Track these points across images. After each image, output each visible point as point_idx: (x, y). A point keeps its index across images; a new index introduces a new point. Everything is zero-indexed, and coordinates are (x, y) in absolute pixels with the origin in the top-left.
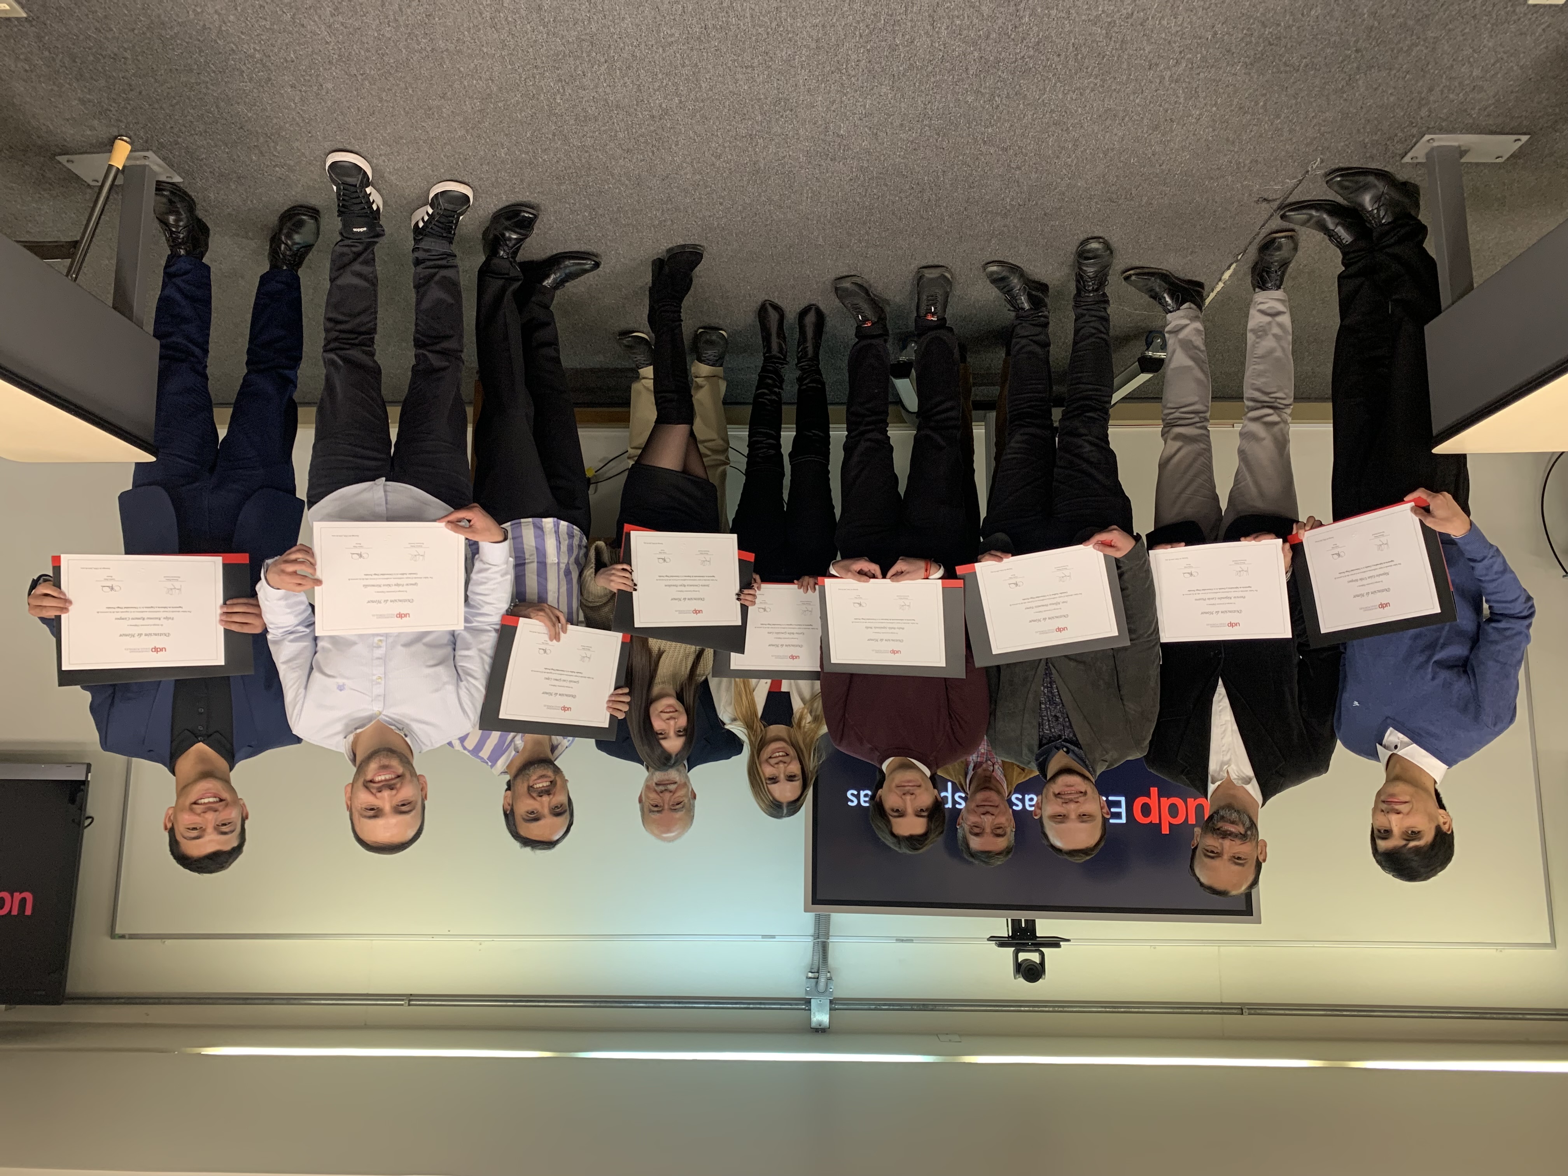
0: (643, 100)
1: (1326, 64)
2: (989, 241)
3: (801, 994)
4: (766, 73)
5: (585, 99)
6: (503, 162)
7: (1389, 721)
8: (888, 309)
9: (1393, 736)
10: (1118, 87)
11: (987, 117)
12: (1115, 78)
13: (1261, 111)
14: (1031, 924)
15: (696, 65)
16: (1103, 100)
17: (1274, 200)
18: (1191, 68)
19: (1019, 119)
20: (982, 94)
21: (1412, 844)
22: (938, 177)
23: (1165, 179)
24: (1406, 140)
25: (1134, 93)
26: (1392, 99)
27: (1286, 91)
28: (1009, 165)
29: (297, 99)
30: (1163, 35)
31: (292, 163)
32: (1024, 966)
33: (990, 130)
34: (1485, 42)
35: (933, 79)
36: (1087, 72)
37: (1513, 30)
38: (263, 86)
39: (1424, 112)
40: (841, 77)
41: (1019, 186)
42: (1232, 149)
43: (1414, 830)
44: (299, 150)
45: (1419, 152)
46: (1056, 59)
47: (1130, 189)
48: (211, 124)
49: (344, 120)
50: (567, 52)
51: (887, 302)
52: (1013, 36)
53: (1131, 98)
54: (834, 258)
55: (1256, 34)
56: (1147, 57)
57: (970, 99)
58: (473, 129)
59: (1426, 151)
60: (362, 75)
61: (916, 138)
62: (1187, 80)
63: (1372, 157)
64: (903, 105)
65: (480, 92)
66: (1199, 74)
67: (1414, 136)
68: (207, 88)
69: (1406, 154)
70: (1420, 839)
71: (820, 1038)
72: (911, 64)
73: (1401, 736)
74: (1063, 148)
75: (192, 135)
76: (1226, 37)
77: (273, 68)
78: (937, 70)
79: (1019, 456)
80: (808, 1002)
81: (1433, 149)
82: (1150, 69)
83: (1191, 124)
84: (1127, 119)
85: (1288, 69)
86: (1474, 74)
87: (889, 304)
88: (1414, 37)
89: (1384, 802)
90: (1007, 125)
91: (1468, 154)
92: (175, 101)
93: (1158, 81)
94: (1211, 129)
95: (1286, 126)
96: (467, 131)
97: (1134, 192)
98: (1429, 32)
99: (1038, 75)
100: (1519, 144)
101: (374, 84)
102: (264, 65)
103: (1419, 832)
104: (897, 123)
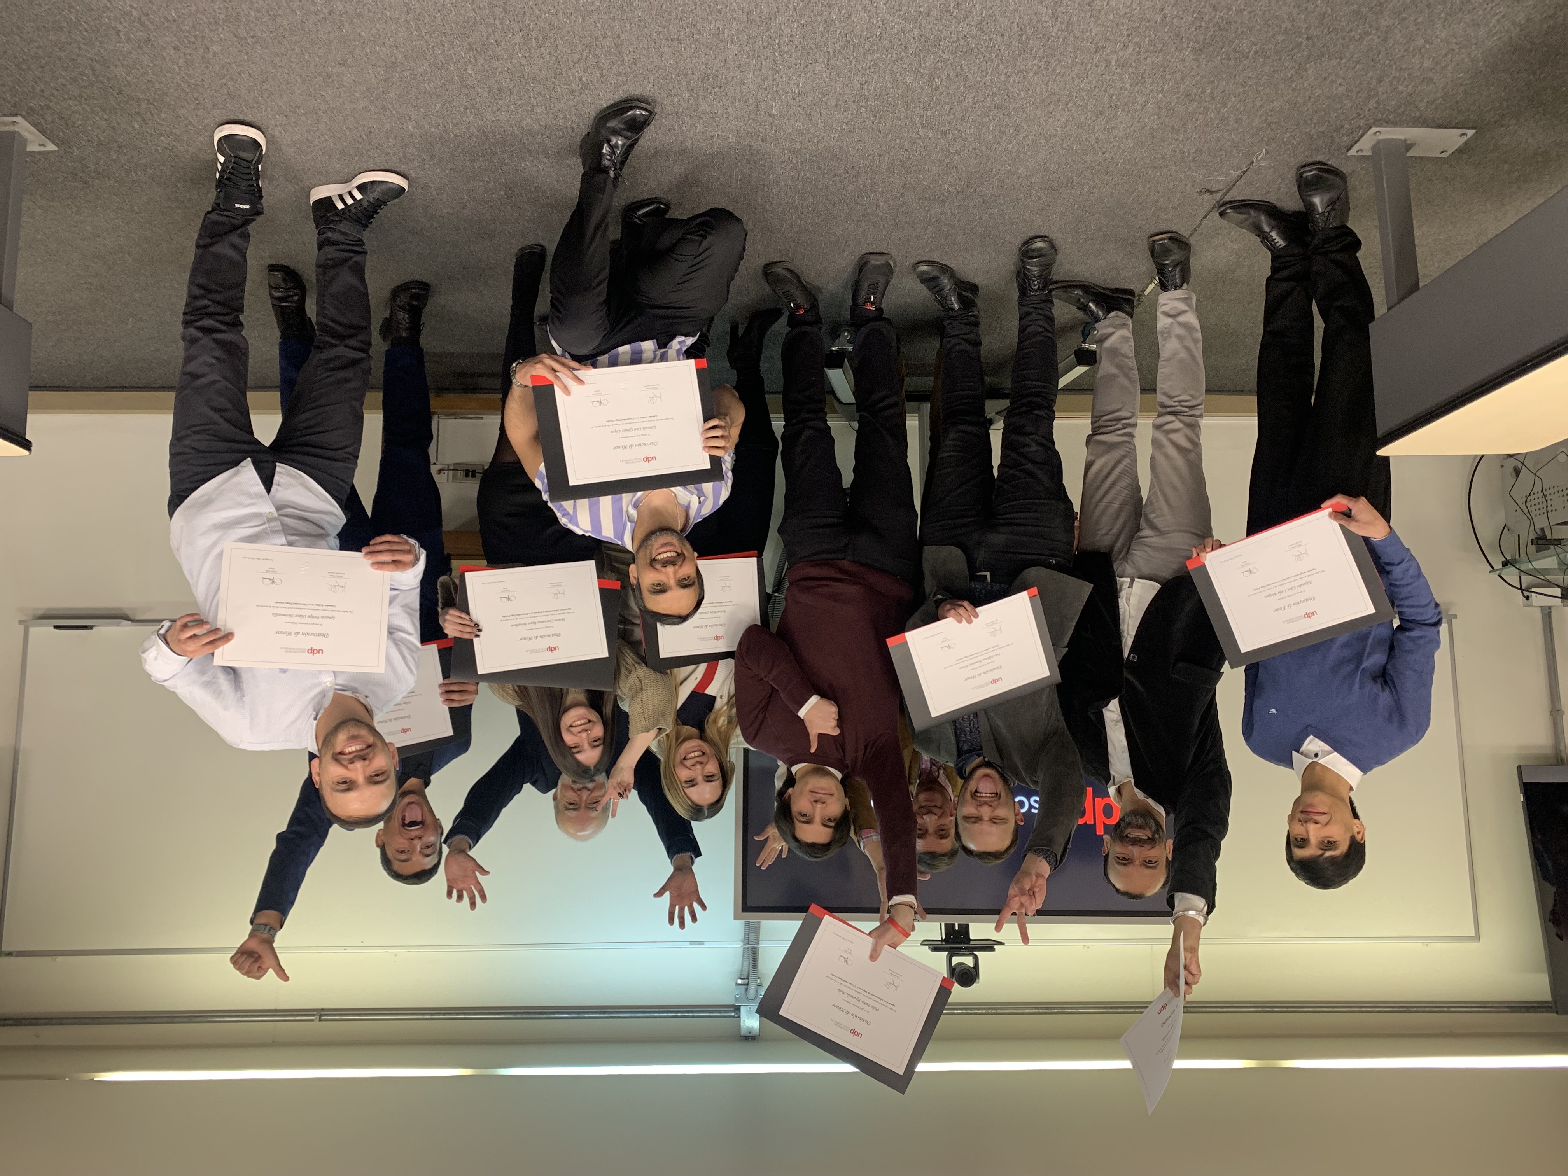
0: (561, 73)
1: (1277, 52)
2: (926, 229)
3: (730, 1001)
4: (693, 46)
5: (499, 70)
6: (411, 135)
7: (1309, 729)
8: (820, 297)
9: (1312, 744)
10: (1063, 71)
11: (926, 99)
12: (1060, 61)
13: (1208, 99)
14: (965, 928)
15: (619, 36)
16: (1047, 85)
17: (1217, 191)
18: (1139, 53)
19: (960, 102)
20: (922, 75)
21: (1328, 854)
22: (874, 161)
23: (1108, 167)
24: (1352, 133)
25: (1079, 78)
26: (1341, 89)
27: (1235, 78)
28: (948, 150)
29: (181, 62)
30: (1111, 17)
31: (178, 132)
32: (958, 970)
33: (929, 113)
34: (1438, 32)
35: (870, 58)
36: (1031, 54)
37: (1467, 20)
38: (141, 47)
39: (1372, 103)
40: (773, 54)
41: (957, 172)
42: (1176, 137)
43: (1330, 839)
44: (186, 118)
45: (1365, 145)
46: (999, 39)
47: (1072, 178)
48: (86, 87)
49: (233, 86)
50: (478, 19)
51: (819, 289)
52: (954, 14)
53: (1076, 83)
54: (765, 243)
55: (1207, 18)
56: (1093, 40)
57: (908, 80)
58: (377, 99)
59: (1373, 143)
60: (253, 37)
61: (852, 120)
62: (1134, 65)
63: (1317, 150)
64: (838, 84)
65: (383, 60)
66: (1145, 59)
67: (1360, 128)
68: (80, 48)
69: (1352, 146)
70: (1335, 849)
71: (749, 1046)
72: (848, 41)
73: (1322, 744)
74: (1004, 133)
75: (65, 99)
76: (1175, 21)
77: (152, 27)
78: (875, 47)
79: (953, 454)
80: (737, 1009)
81: (1379, 142)
82: (1096, 52)
83: (1136, 111)
84: (1070, 105)
85: (1237, 55)
86: (1425, 65)
87: (821, 292)
88: (1367, 26)
89: (1302, 812)
90: (947, 108)
91: (1413, 148)
92: (43, 62)
93: (1104, 65)
94: (1156, 117)
95: (1232, 115)
96: (371, 102)
97: (1075, 179)
98: (1382, 21)
99: (981, 56)
100: (1465, 138)
101: (267, 47)
102: (142, 24)
103: (1335, 842)
104: (832, 103)
